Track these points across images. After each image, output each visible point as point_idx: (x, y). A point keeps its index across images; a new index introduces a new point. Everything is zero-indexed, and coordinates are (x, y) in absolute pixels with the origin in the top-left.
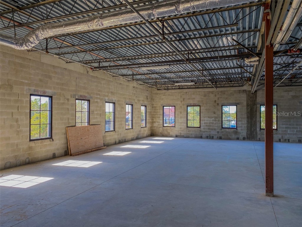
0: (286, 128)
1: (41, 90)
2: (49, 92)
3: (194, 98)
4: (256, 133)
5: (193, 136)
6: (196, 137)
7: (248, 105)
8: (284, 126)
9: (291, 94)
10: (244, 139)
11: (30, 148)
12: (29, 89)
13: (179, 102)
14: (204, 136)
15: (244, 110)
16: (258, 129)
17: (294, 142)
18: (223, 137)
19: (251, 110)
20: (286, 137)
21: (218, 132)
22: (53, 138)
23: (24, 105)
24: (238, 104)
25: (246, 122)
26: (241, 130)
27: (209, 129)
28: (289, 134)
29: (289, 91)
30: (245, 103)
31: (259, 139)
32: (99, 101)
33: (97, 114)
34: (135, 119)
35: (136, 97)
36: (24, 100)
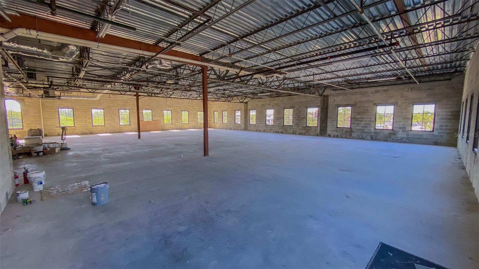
0: (259, 123)
1: (123, 108)
3: (224, 107)
4: (248, 127)
5: (225, 128)
6: (225, 129)
9: (261, 103)
10: (243, 130)
11: (120, 127)
12: (118, 108)
13: (219, 109)
14: (228, 128)
15: (243, 114)
16: (248, 124)
17: (262, 131)
18: (235, 129)
19: (246, 113)
21: (233, 126)
23: (116, 113)
24: (241, 109)
25: (244, 120)
26: (242, 124)
27: (230, 124)
30: (243, 110)
31: (249, 130)
32: (158, 110)
33: (158, 116)
34: (191, 118)
35: (192, 107)
36: (116, 111)
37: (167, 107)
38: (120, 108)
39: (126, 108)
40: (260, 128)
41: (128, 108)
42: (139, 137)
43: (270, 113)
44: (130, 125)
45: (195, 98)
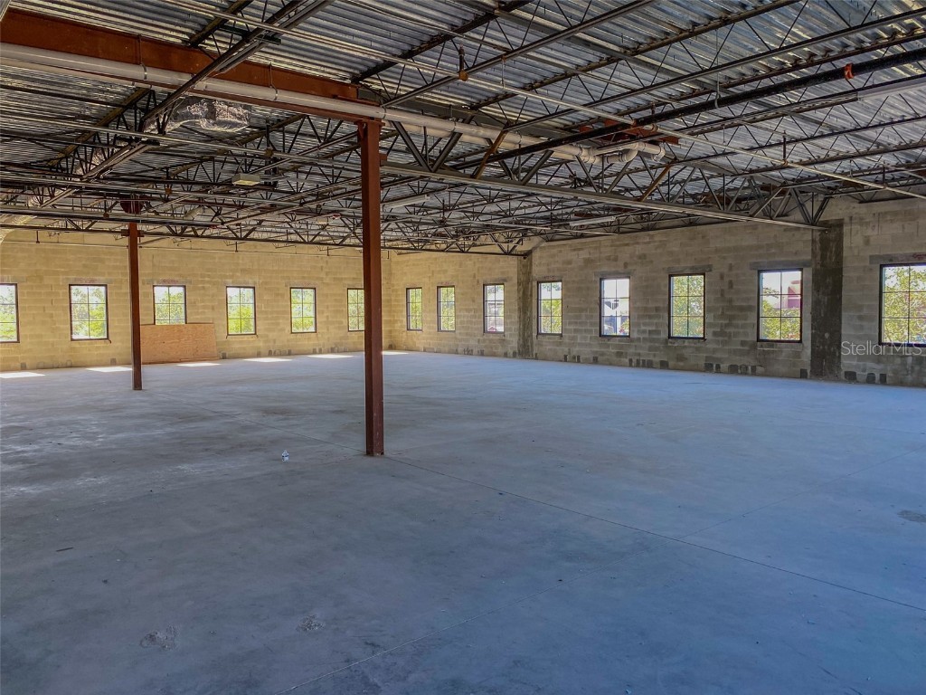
0: (576, 331)
1: (85, 278)
2: (102, 279)
3: (445, 271)
4: (532, 343)
5: (447, 349)
7: (519, 284)
8: (572, 327)
9: (584, 255)
10: (514, 355)
11: (73, 349)
12: (68, 279)
13: (426, 280)
14: (460, 349)
15: (515, 296)
16: (535, 334)
17: (587, 362)
18: (486, 351)
19: (524, 293)
20: (575, 351)
21: (479, 341)
22: (110, 339)
23: (61, 298)
24: (505, 280)
25: (517, 319)
26: (511, 335)
27: (467, 334)
28: (579, 344)
29: (580, 249)
30: (515, 281)
31: (536, 354)
32: (207, 285)
33: (204, 307)
34: (325, 314)
35: (327, 274)
36: (61, 292)
37: (239, 274)
38: (75, 279)
39: (97, 278)
40: (577, 349)
41: (102, 278)
42: (138, 384)
43: (617, 291)
44: (108, 338)
45: (338, 241)
